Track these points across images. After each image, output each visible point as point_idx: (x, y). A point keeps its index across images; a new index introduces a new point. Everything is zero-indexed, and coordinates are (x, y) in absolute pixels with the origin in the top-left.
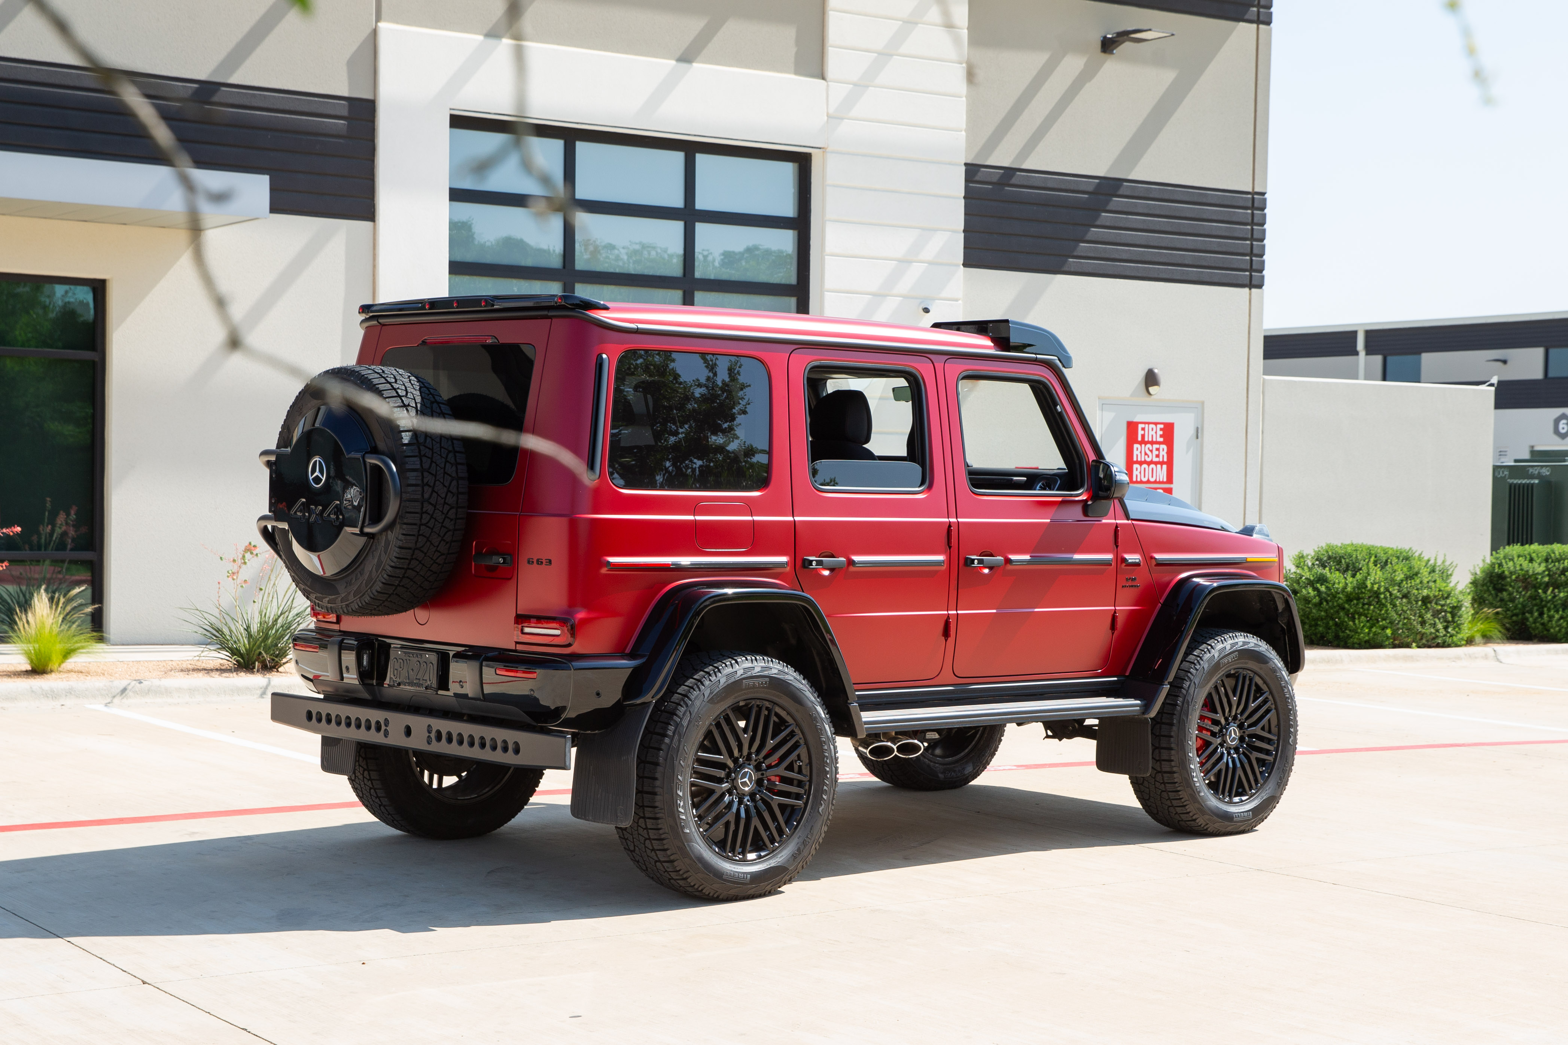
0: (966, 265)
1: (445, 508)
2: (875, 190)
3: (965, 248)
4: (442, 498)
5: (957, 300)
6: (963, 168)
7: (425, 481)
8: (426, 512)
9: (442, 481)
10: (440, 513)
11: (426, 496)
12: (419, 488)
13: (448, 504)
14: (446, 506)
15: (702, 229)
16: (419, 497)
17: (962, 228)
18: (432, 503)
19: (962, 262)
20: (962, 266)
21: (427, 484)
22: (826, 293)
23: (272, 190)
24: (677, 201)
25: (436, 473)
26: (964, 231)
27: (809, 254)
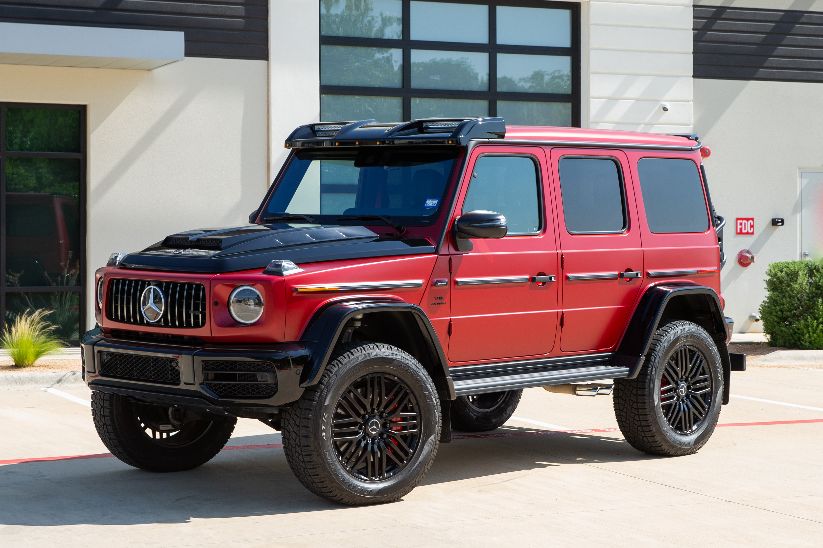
0: (695, 76)
2: (626, 26)
3: (694, 64)
5: (689, 101)
6: (692, 8)
15: (501, 58)
17: (692, 50)
19: (692, 74)
20: (692, 78)
22: (591, 99)
23: (186, 41)
24: (484, 39)
26: (693, 53)
27: (580, 72)
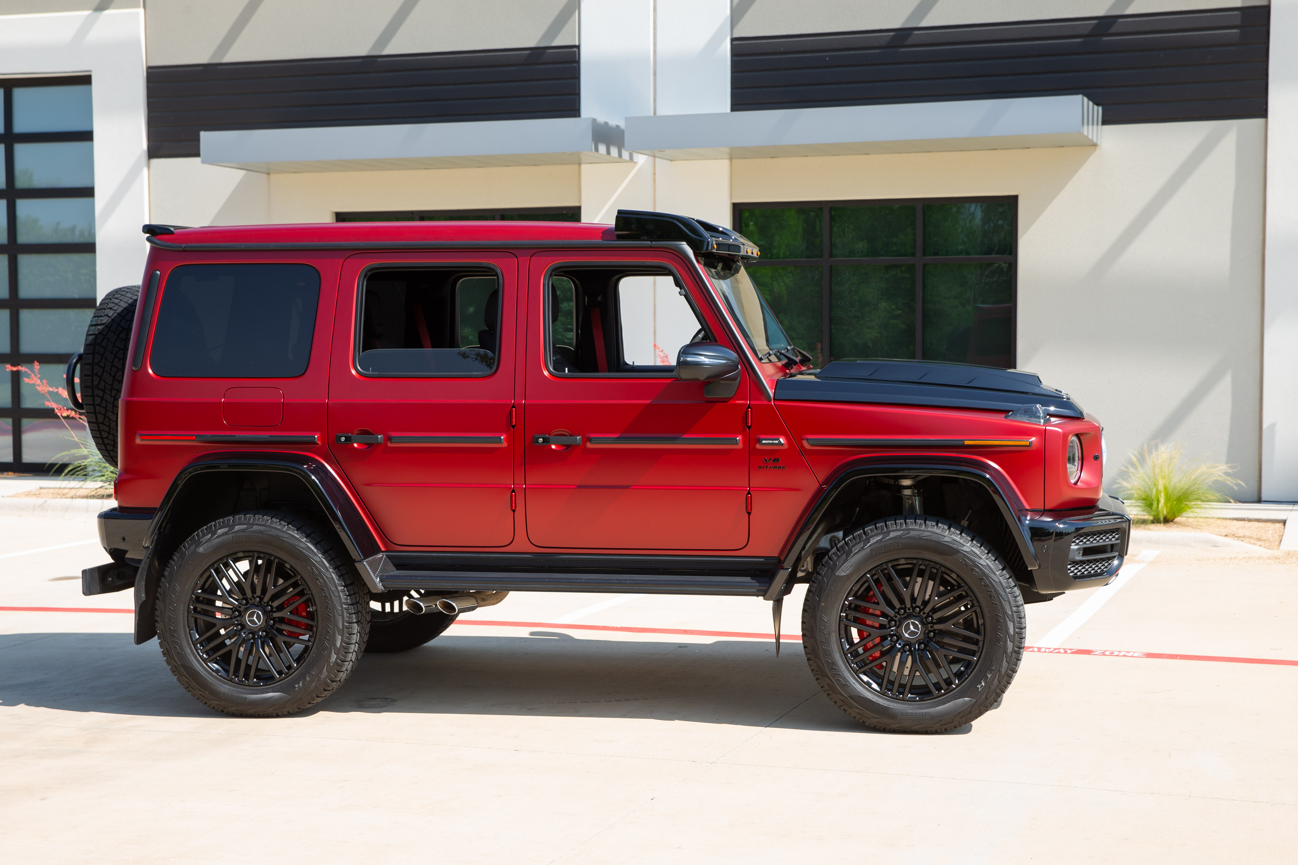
1: (113, 392)
4: (109, 385)
7: (95, 372)
8: (97, 396)
9: (109, 371)
10: (109, 396)
11: (95, 383)
12: (90, 378)
13: (115, 389)
14: (113, 391)
16: (90, 384)
18: (101, 388)
21: (96, 374)
25: (105, 366)
